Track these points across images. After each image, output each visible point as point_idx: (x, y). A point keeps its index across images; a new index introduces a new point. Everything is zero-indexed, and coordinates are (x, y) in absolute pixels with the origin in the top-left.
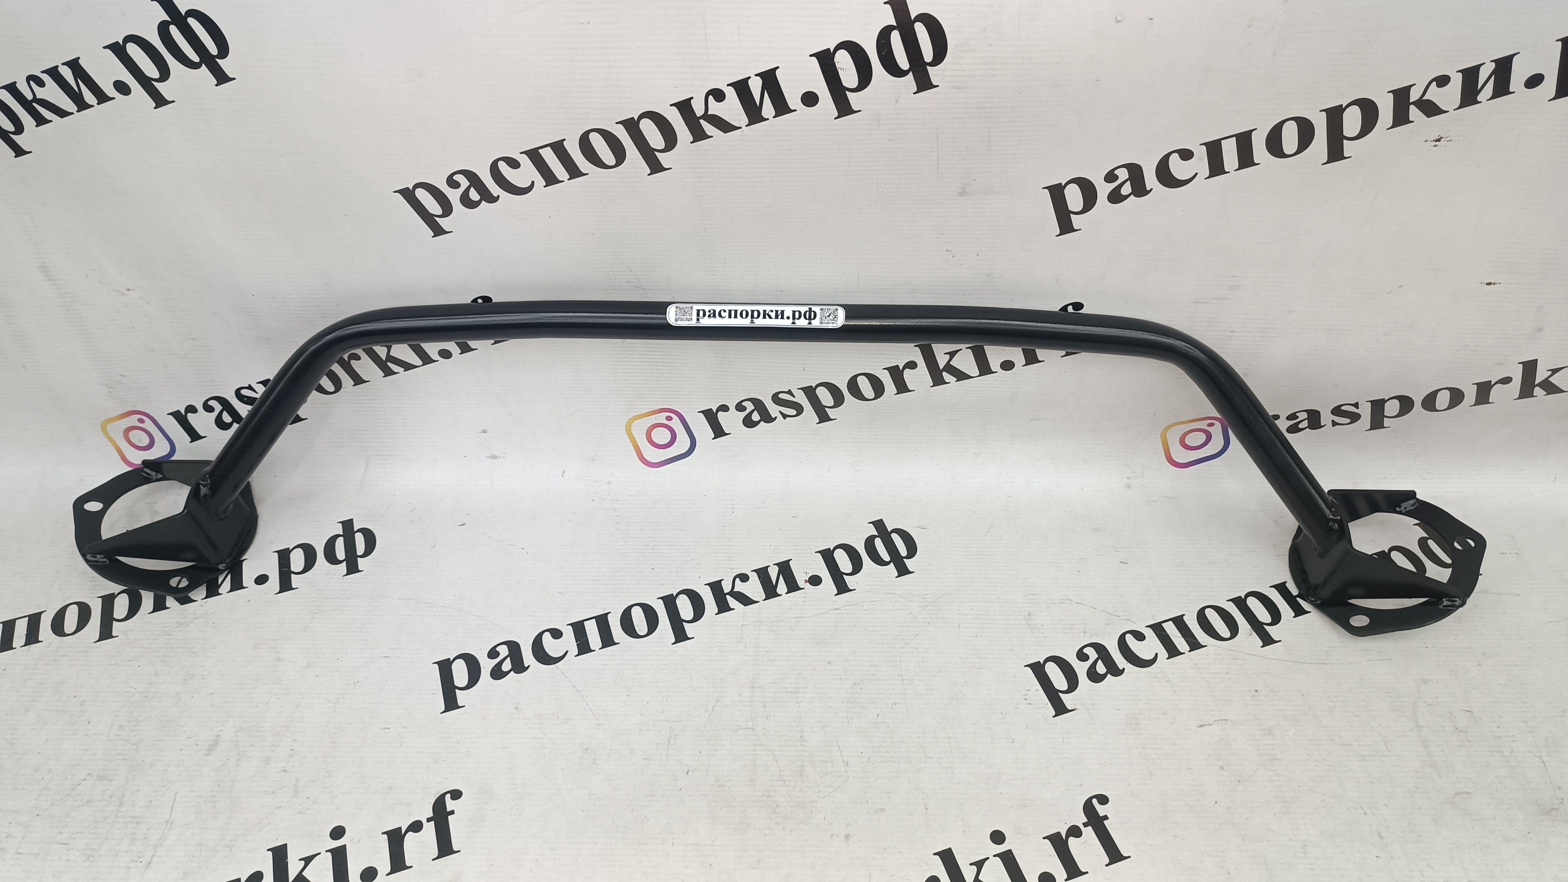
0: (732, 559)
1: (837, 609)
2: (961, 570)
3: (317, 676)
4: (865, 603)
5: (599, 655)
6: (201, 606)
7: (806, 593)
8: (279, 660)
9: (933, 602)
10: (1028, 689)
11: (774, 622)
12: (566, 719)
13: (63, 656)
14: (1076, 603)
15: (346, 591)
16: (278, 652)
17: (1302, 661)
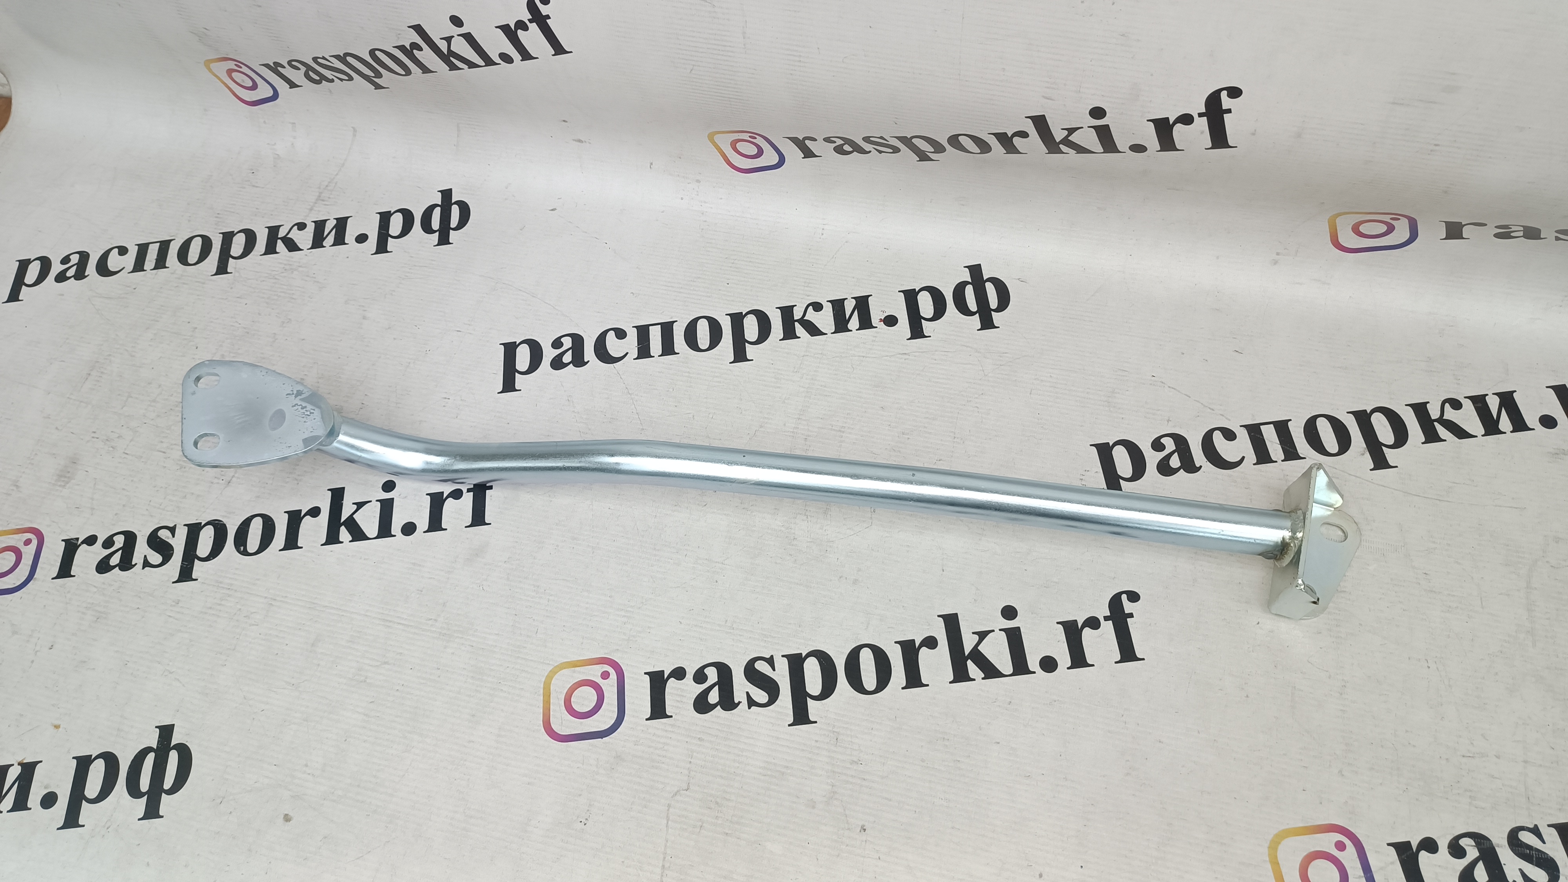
0: (809, 285)
1: (906, 354)
2: (1051, 332)
3: (395, 339)
4: (936, 353)
5: (657, 362)
6: (306, 255)
7: (877, 333)
8: (364, 318)
9: (1011, 362)
10: (1087, 469)
11: (837, 357)
12: (612, 418)
13: (184, 283)
14: (1169, 387)
15: (435, 261)
16: (365, 310)
17: (1414, 493)
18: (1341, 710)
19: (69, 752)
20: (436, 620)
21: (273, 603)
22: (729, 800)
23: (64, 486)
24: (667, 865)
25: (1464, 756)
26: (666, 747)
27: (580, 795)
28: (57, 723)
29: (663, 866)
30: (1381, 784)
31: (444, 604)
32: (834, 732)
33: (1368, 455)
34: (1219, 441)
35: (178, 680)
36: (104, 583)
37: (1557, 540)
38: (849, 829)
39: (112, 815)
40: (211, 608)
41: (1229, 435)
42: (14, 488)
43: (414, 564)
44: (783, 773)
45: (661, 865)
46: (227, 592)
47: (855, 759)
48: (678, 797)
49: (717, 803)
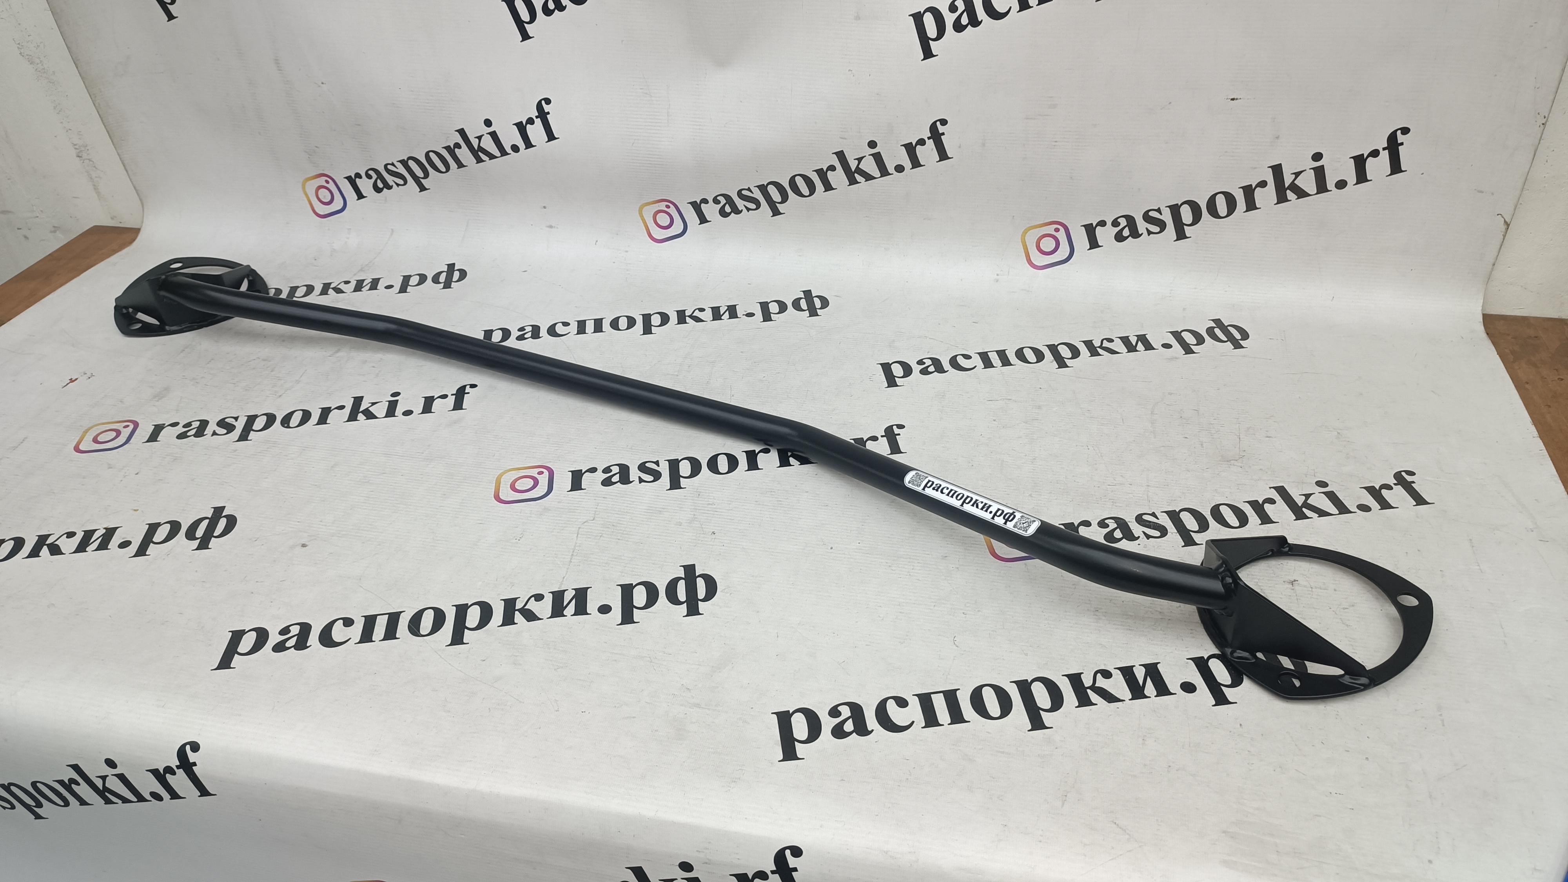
18: (1033, 469)
19: (143, 521)
20: (423, 453)
21: (306, 449)
22: (622, 524)
23: (158, 401)
24: (575, 554)
25: (1109, 485)
26: (580, 503)
27: (517, 527)
28: (135, 509)
29: (572, 555)
30: (1056, 499)
31: (429, 446)
32: (697, 492)
33: (1055, 362)
34: (961, 361)
35: (231, 486)
36: (181, 444)
37: (1170, 394)
38: (703, 534)
39: (172, 549)
40: (259, 453)
41: (967, 357)
42: (120, 403)
43: (410, 428)
44: (661, 511)
45: (571, 554)
46: (273, 445)
47: (710, 503)
48: (585, 524)
49: (614, 525)
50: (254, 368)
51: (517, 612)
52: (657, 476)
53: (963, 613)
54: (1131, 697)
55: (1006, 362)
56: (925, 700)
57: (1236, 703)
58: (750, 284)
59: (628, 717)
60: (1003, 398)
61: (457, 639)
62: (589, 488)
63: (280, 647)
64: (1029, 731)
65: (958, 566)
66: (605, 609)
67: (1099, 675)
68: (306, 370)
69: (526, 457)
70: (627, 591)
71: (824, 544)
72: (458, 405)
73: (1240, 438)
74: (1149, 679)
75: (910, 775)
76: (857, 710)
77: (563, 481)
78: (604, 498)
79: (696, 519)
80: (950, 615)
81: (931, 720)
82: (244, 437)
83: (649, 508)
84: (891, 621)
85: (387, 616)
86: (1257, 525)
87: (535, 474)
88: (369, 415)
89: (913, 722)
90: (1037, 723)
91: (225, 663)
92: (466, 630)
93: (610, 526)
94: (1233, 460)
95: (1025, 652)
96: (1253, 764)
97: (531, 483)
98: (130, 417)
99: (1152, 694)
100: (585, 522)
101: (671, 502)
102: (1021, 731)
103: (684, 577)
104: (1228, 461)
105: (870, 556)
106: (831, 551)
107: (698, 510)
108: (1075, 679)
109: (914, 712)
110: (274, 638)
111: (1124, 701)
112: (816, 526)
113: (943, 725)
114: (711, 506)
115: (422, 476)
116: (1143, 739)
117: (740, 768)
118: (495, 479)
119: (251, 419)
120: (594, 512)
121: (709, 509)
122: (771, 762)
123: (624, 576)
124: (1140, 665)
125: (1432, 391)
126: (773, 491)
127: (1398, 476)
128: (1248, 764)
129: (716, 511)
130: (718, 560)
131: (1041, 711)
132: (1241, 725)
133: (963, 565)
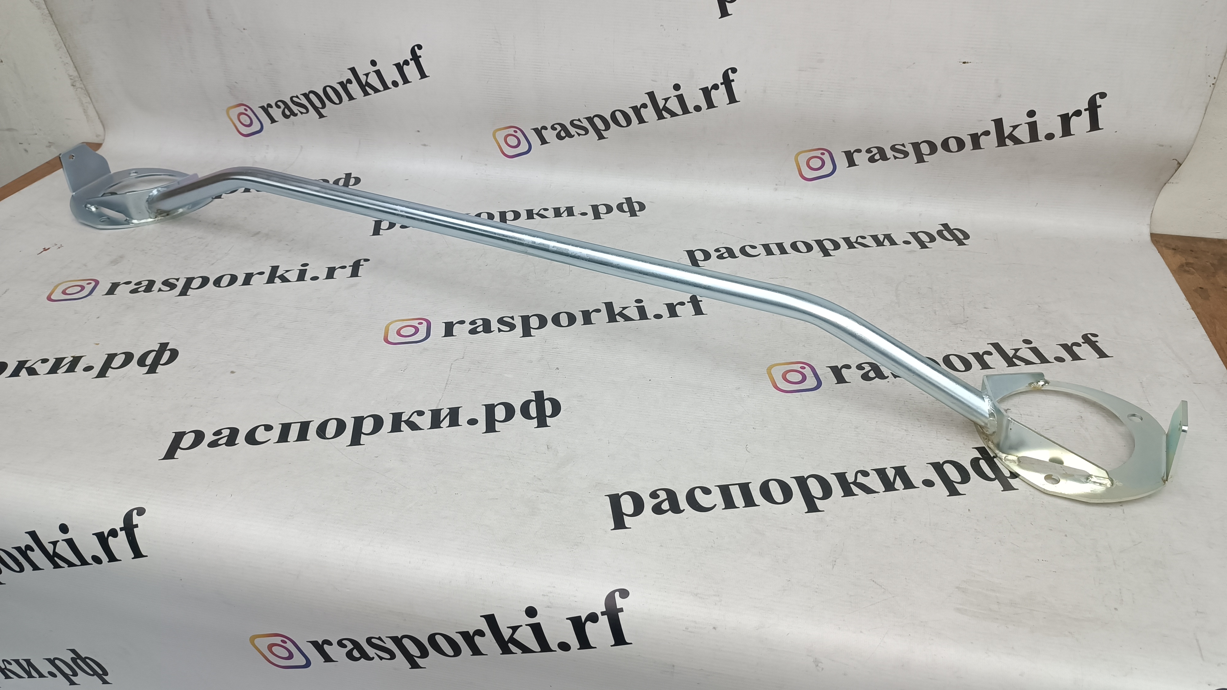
50: (191, 244)
51: (403, 423)
52: (512, 327)
53: (753, 428)
54: (884, 490)
55: (783, 251)
56: (725, 490)
57: (965, 494)
58: (584, 192)
59: (492, 499)
60: (782, 276)
61: (356, 441)
62: (459, 335)
63: (213, 444)
64: (806, 513)
65: (749, 395)
66: (473, 422)
67: (859, 474)
68: (233, 246)
69: (409, 312)
70: (490, 409)
71: (644, 378)
72: (355, 273)
73: (964, 309)
74: (898, 477)
75: (714, 544)
76: (672, 496)
77: (438, 329)
78: (471, 343)
79: (544, 359)
80: (743, 429)
81: (729, 503)
82: (183, 293)
83: (506, 350)
84: (697, 434)
85: (300, 424)
86: (978, 370)
87: (416, 324)
88: (284, 279)
89: (715, 505)
90: (812, 507)
91: (170, 454)
92: (362, 435)
93: (476, 363)
94: (959, 324)
95: (802, 457)
96: (978, 538)
97: (413, 330)
98: (92, 277)
99: (901, 488)
100: (456, 360)
101: (524, 346)
102: (799, 513)
103: (534, 399)
104: (955, 324)
105: (680, 386)
106: (650, 382)
107: (545, 352)
108: (841, 477)
109: (716, 498)
110: (209, 438)
111: (879, 492)
112: (638, 365)
113: (739, 508)
114: (555, 350)
115: (326, 324)
116: (895, 520)
117: (581, 535)
118: (384, 327)
119: (189, 281)
120: (463, 353)
121: (553, 352)
122: (605, 530)
123: (487, 399)
124: (891, 468)
125: (1110, 278)
126: (603, 339)
127: (1085, 337)
128: (975, 538)
129: (559, 353)
130: (562, 388)
131: (815, 499)
132: (969, 510)
133: (752, 394)
